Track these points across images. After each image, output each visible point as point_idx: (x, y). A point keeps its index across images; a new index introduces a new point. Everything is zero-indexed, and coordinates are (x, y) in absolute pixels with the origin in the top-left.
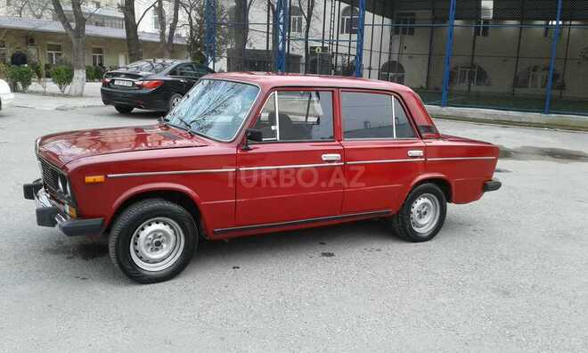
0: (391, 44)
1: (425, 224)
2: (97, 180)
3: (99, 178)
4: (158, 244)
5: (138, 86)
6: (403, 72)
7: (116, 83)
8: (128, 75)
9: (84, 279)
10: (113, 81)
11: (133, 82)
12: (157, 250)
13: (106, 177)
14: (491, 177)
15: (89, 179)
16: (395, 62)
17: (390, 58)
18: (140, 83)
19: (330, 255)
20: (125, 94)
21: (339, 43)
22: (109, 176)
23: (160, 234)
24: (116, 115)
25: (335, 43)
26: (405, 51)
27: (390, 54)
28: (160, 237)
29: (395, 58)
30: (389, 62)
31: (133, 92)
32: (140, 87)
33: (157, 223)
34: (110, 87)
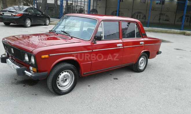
0: (93, 3)
1: (142, 66)
2: (46, 57)
3: (47, 56)
4: (66, 80)
5: (14, 15)
6: (97, 13)
7: (5, 14)
8: (9, 11)
9: (36, 95)
10: (3, 13)
11: (12, 14)
12: (65, 82)
13: (49, 55)
14: (159, 50)
15: (43, 56)
16: (94, 9)
17: (93, 8)
18: (15, 14)
19: (117, 79)
20: (8, 18)
21: (78, 2)
22: (50, 55)
23: (66, 76)
24: (4, 26)
25: (76, 2)
26: (98, 6)
27: (93, 6)
28: (66, 77)
29: (95, 8)
30: (93, 9)
31: (11, 17)
32: (15, 16)
33: (65, 72)
34: (2, 16)
